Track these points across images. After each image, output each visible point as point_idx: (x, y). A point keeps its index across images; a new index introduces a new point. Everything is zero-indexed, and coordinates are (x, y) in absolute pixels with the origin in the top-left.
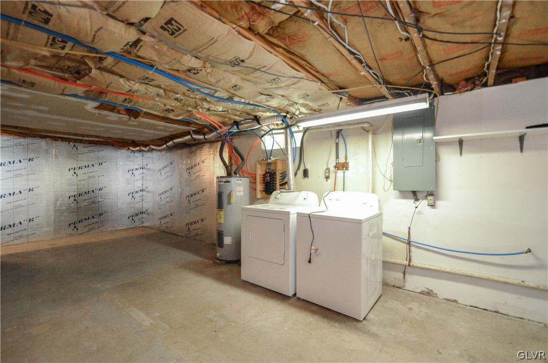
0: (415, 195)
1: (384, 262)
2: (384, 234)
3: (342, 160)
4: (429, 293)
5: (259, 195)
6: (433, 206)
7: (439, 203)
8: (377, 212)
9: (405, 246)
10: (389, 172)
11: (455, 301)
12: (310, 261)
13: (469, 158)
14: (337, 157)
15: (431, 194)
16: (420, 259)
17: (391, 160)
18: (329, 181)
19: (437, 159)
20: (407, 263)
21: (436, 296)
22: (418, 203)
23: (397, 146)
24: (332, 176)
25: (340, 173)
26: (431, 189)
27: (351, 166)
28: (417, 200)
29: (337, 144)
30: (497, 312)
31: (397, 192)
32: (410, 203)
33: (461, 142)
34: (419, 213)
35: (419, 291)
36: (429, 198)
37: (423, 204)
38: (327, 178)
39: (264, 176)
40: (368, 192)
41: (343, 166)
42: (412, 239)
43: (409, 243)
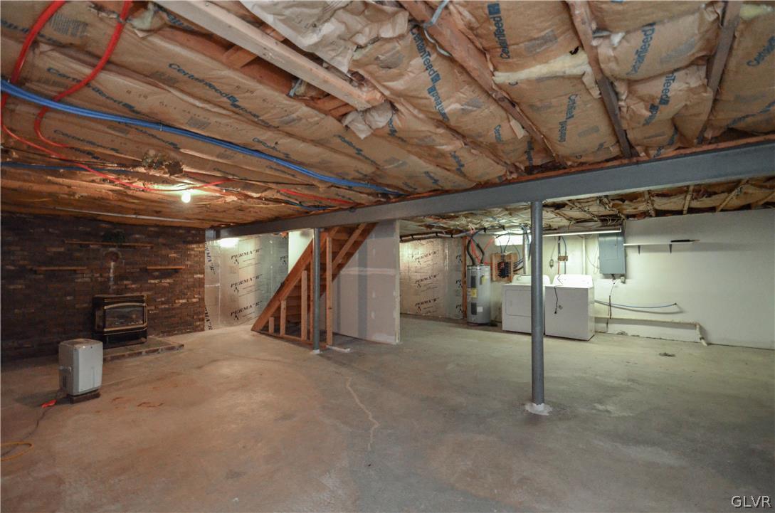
0: (613, 276)
1: (596, 318)
2: (597, 302)
3: (563, 254)
4: (622, 334)
5: (494, 279)
6: (624, 282)
7: (627, 281)
8: (592, 286)
9: (607, 307)
10: (597, 263)
11: (638, 336)
12: (556, 313)
13: (644, 255)
14: (559, 253)
15: (622, 275)
16: (617, 314)
17: (598, 255)
18: (553, 268)
19: (626, 256)
20: (609, 317)
21: (627, 335)
22: (615, 281)
23: (601, 245)
24: (556, 265)
25: (562, 263)
26: (623, 272)
27: (569, 258)
28: (614, 279)
29: (559, 244)
30: (661, 339)
31: (601, 275)
32: (610, 281)
33: (639, 247)
34: (616, 287)
35: (617, 333)
36: (622, 278)
37: (618, 281)
38: (551, 266)
39: (499, 264)
40: (582, 274)
41: (565, 259)
42: (612, 302)
43: (610, 305)
